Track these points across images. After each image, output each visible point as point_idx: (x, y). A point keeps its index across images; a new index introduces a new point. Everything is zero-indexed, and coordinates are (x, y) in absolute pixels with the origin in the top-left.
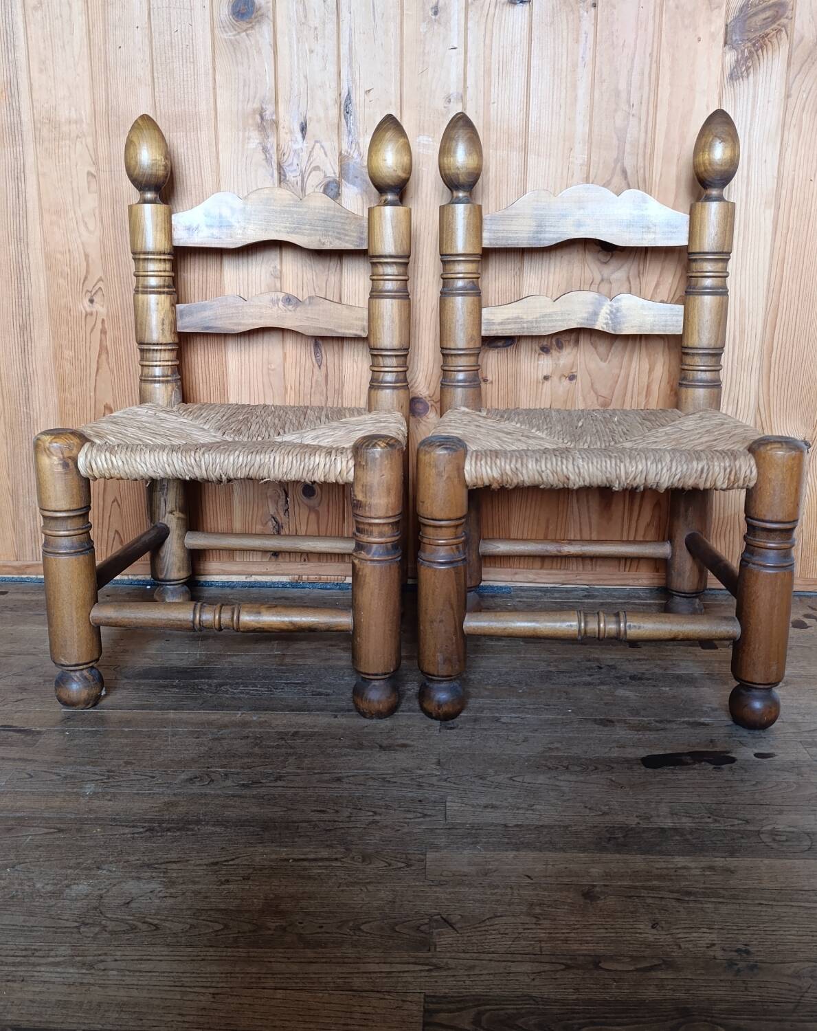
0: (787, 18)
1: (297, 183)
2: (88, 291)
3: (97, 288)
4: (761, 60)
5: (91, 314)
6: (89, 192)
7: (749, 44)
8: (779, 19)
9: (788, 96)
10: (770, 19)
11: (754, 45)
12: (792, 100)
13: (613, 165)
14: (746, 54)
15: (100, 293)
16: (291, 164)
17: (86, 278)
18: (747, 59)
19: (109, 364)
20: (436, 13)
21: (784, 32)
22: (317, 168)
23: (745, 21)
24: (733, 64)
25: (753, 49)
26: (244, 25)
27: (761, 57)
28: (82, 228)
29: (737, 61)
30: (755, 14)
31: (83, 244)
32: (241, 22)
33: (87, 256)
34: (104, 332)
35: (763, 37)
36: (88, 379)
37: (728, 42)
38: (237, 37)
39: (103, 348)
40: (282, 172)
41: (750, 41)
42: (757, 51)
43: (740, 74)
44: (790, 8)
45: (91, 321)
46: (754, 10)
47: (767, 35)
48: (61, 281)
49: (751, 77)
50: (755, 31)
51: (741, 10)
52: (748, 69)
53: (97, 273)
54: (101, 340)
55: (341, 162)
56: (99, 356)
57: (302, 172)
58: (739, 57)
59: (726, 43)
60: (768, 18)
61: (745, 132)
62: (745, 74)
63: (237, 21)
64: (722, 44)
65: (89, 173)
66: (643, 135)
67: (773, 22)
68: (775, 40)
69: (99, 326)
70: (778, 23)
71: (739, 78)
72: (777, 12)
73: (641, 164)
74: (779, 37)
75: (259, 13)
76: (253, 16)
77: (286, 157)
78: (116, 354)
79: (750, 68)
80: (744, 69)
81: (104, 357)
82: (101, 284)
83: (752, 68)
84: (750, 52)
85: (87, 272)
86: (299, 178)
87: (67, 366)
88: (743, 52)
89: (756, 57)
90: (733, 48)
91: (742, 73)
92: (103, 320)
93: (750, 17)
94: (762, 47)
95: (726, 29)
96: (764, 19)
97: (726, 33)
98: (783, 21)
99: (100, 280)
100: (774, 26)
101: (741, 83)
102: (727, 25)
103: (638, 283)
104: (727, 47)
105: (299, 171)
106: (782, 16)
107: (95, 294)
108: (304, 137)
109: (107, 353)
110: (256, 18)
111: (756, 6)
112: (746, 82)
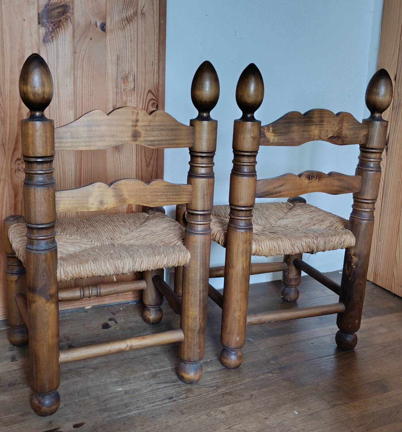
0: (70, 13)
4: (59, 33)
7: (52, 25)
9: (75, 52)
10: (61, 13)
11: (54, 25)
12: (77, 55)
14: (51, 29)
18: (51, 32)
21: (69, 20)
23: (48, 13)
24: (44, 35)
25: (54, 27)
27: (59, 32)
29: (46, 33)
30: (53, 9)
35: (59, 22)
37: (41, 22)
41: (52, 23)
42: (56, 28)
43: (48, 40)
44: (71, 8)
46: (52, 7)
47: (61, 21)
49: (54, 41)
50: (54, 18)
51: (46, 7)
52: (52, 37)
58: (47, 31)
59: (39, 23)
60: (60, 12)
61: (54, 70)
62: (51, 40)
64: (37, 23)
67: (63, 14)
68: (65, 24)
70: (66, 15)
71: (48, 42)
72: (65, 9)
74: (67, 22)
79: (53, 37)
80: (50, 37)
83: (54, 37)
84: (53, 29)
88: (49, 28)
89: (56, 32)
90: (43, 26)
91: (49, 40)
93: (51, 11)
94: (58, 27)
95: (38, 16)
96: (59, 13)
97: (39, 18)
98: (69, 14)
100: (64, 17)
101: (50, 44)
102: (39, 14)
104: (40, 25)
106: (67, 12)
111: (53, 5)
112: (52, 43)
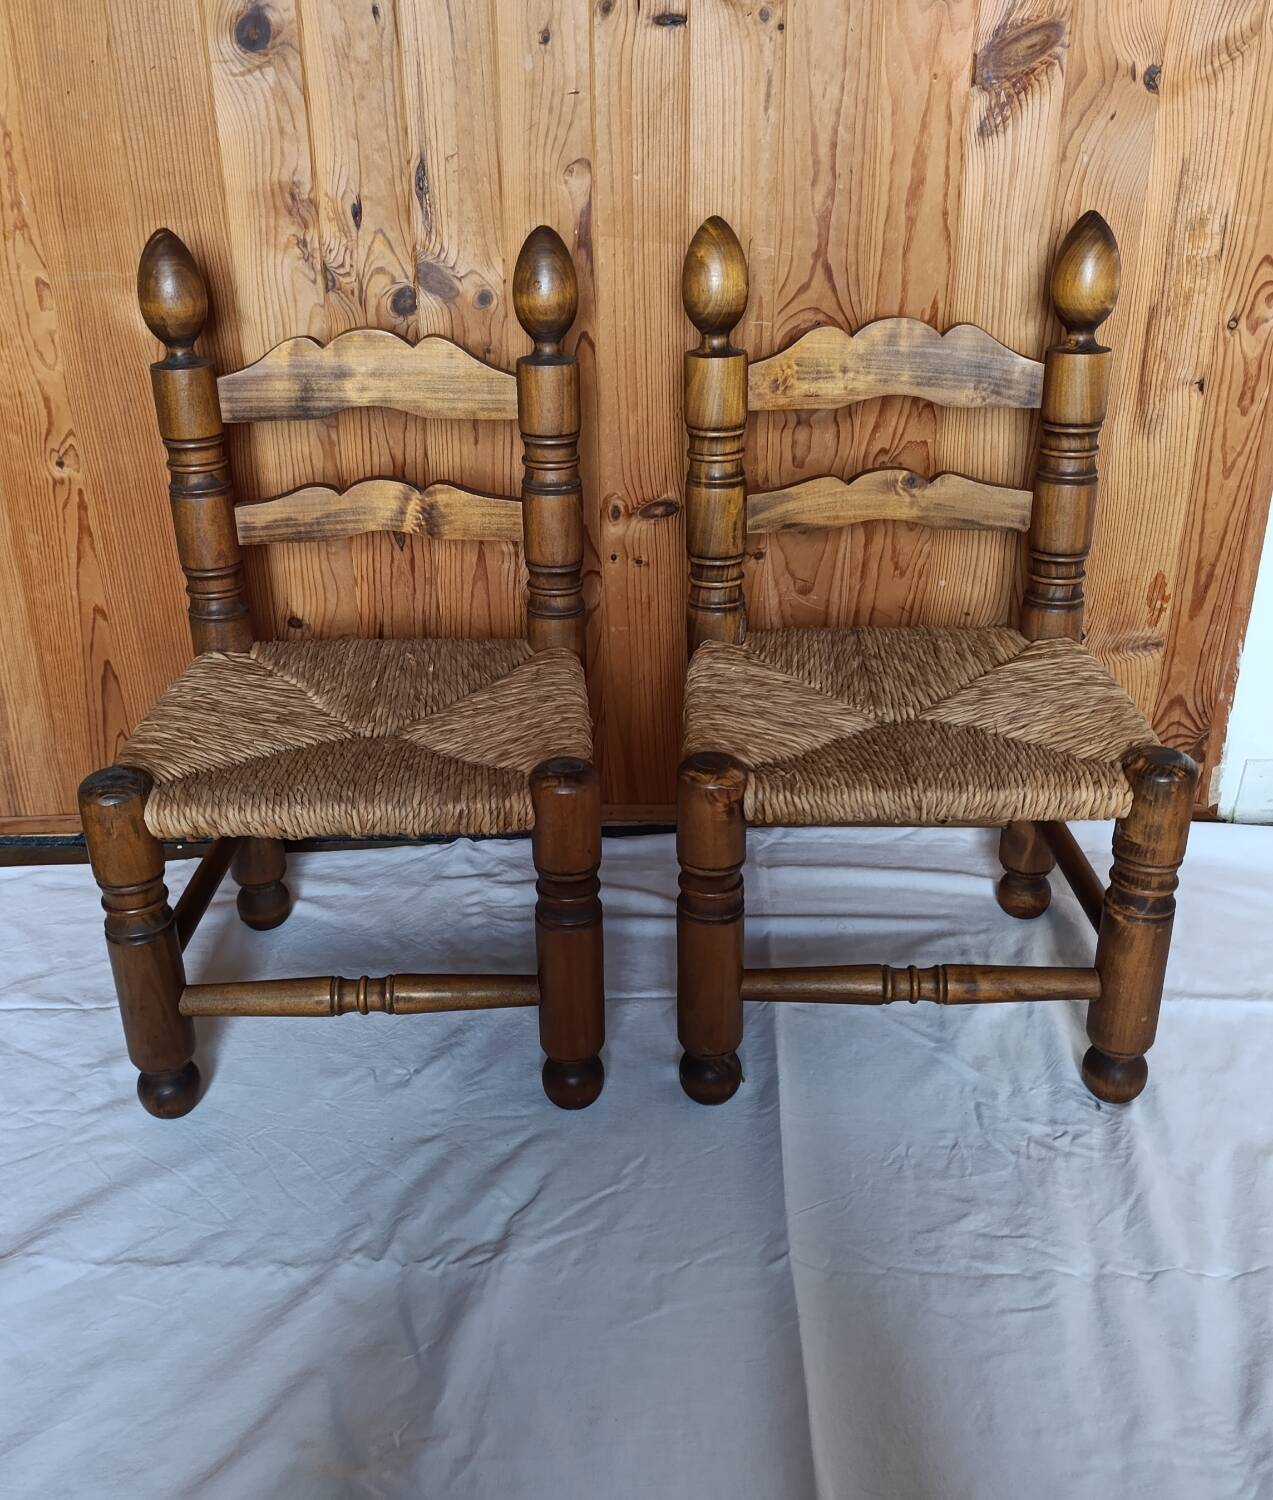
0: (1061, 46)
1: (353, 293)
2: (53, 450)
3: (67, 445)
4: (1024, 107)
5: (62, 482)
6: (42, 309)
7: (1008, 84)
8: (1051, 47)
10: (1038, 48)
11: (1014, 85)
12: (1068, 166)
13: (812, 262)
14: (1003, 98)
15: (71, 453)
16: (342, 265)
17: (49, 432)
18: (1003, 106)
19: (94, 550)
20: (545, 40)
21: (1057, 67)
22: (380, 270)
23: (1002, 49)
24: (984, 114)
25: (1012, 91)
26: (256, 59)
27: (1024, 103)
28: (36, 362)
29: (990, 109)
30: (1017, 39)
31: (39, 383)
32: (253, 55)
33: (47, 400)
34: (82, 506)
35: (1027, 74)
36: (66, 571)
37: (978, 80)
38: (248, 77)
39: (84, 529)
40: (329, 277)
41: (1009, 80)
42: (1018, 94)
43: (993, 128)
44: (1067, 31)
45: (62, 493)
46: (1015, 33)
47: (1033, 70)
48: (13, 437)
49: (1009, 131)
50: (1016, 65)
51: (996, 33)
52: (1004, 120)
53: (65, 423)
54: (80, 519)
55: (416, 260)
56: (80, 541)
57: (358, 275)
58: (993, 103)
59: (974, 82)
60: (1035, 45)
62: (1001, 128)
63: (245, 53)
64: (968, 82)
65: (39, 282)
66: (854, 217)
67: (1042, 51)
68: (1044, 78)
69: (75, 498)
70: (1050, 52)
71: (992, 134)
72: (1048, 37)
73: (852, 258)
74: (1049, 73)
75: (279, 40)
76: (269, 45)
77: (334, 253)
78: (104, 537)
79: (1008, 119)
80: (998, 120)
81: (86, 541)
82: (71, 441)
83: (1010, 121)
84: (1008, 96)
85: (50, 423)
86: (356, 285)
87: (34, 555)
88: (998, 95)
89: (1016, 102)
90: (983, 89)
91: (996, 126)
92: (80, 492)
93: (1010, 43)
94: (1025, 89)
95: (975, 60)
96: (1030, 47)
97: (975, 67)
98: (1056, 50)
99: (71, 433)
100: (1045, 57)
101: (995, 140)
102: (975, 55)
103: (849, 424)
104: (975, 88)
105: (354, 274)
106: (1054, 43)
107: (65, 453)
108: (358, 225)
109: (91, 535)
110: (273, 47)
111: (1018, 27)
112: (1001, 138)
